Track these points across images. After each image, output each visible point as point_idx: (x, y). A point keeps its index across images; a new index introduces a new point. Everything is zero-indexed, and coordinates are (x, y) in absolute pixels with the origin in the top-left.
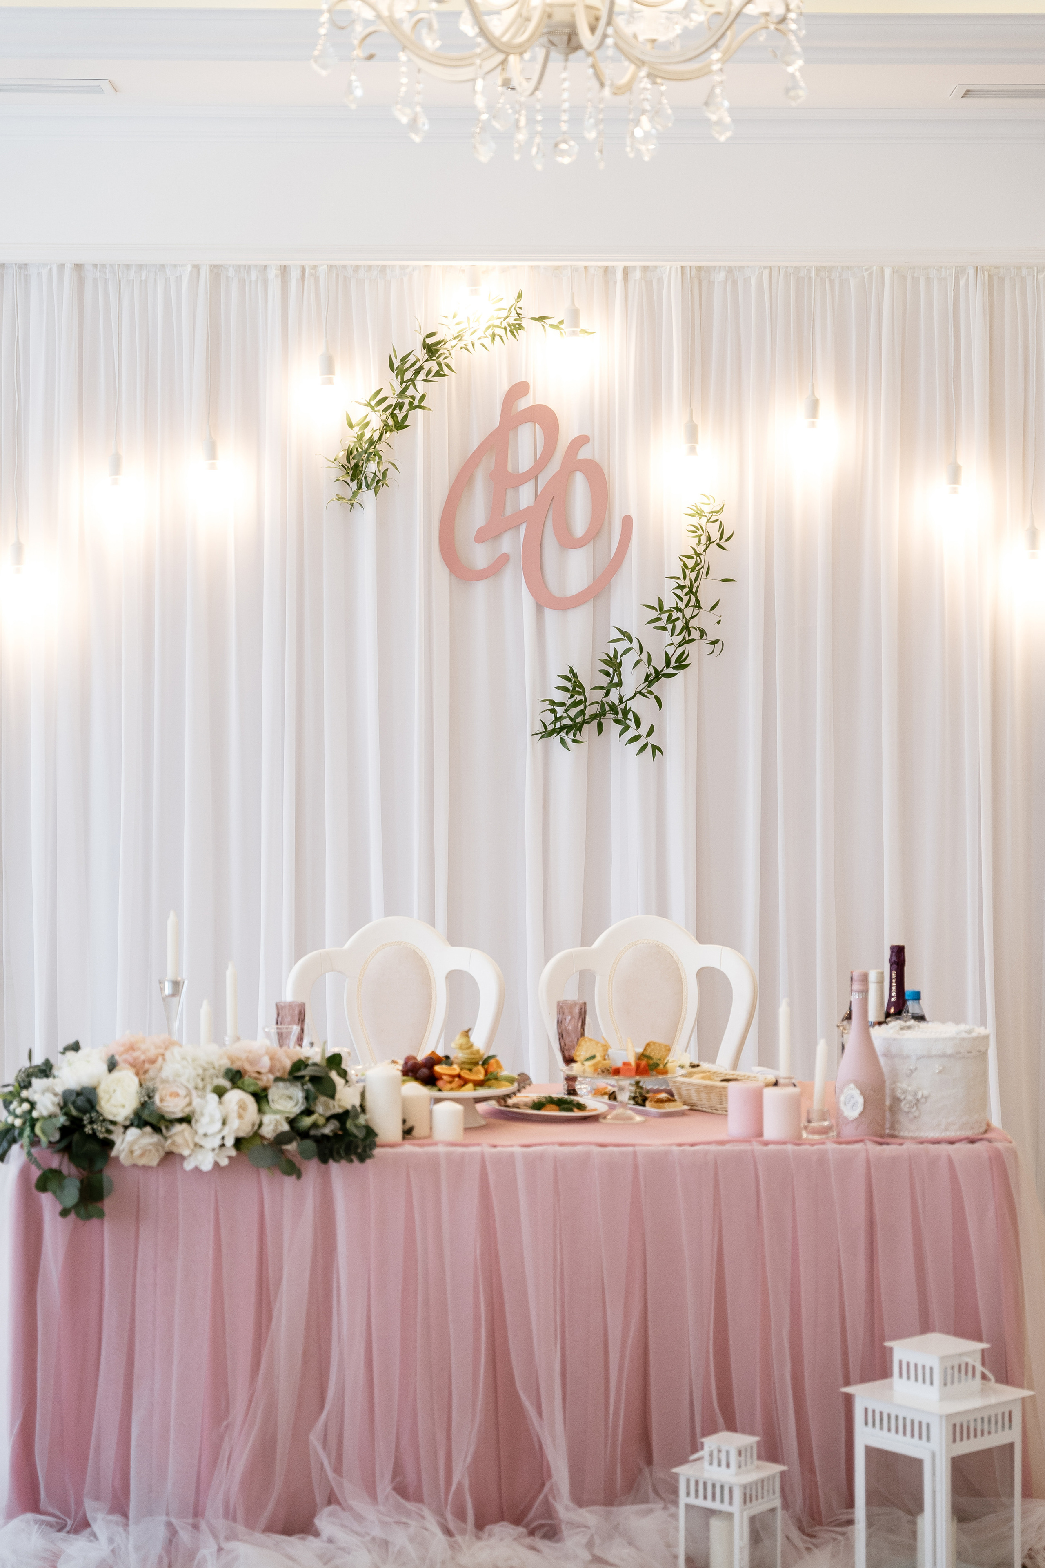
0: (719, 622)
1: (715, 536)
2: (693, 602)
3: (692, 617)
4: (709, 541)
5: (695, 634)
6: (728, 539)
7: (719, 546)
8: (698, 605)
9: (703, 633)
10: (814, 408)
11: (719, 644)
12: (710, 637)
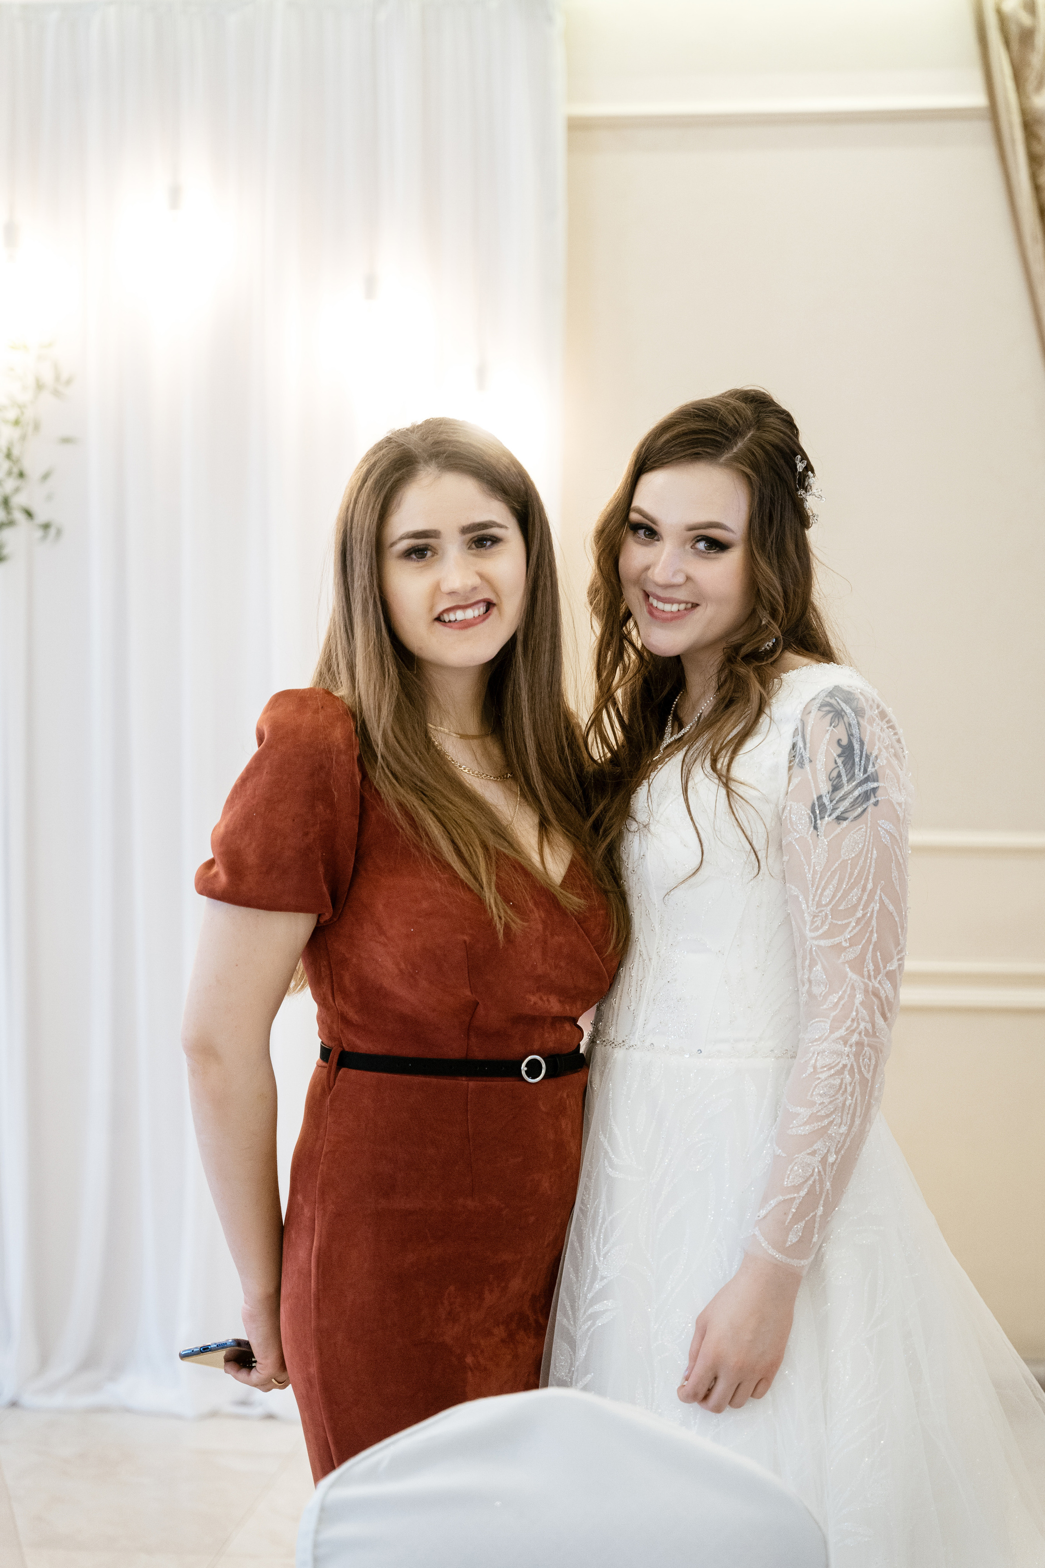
0: (49, 498)
1: (48, 377)
2: (16, 470)
3: (17, 490)
4: (40, 386)
5: (18, 516)
6: (69, 382)
7: (56, 393)
8: (21, 475)
9: (29, 514)
10: (175, 194)
11: (52, 531)
12: (42, 517)
